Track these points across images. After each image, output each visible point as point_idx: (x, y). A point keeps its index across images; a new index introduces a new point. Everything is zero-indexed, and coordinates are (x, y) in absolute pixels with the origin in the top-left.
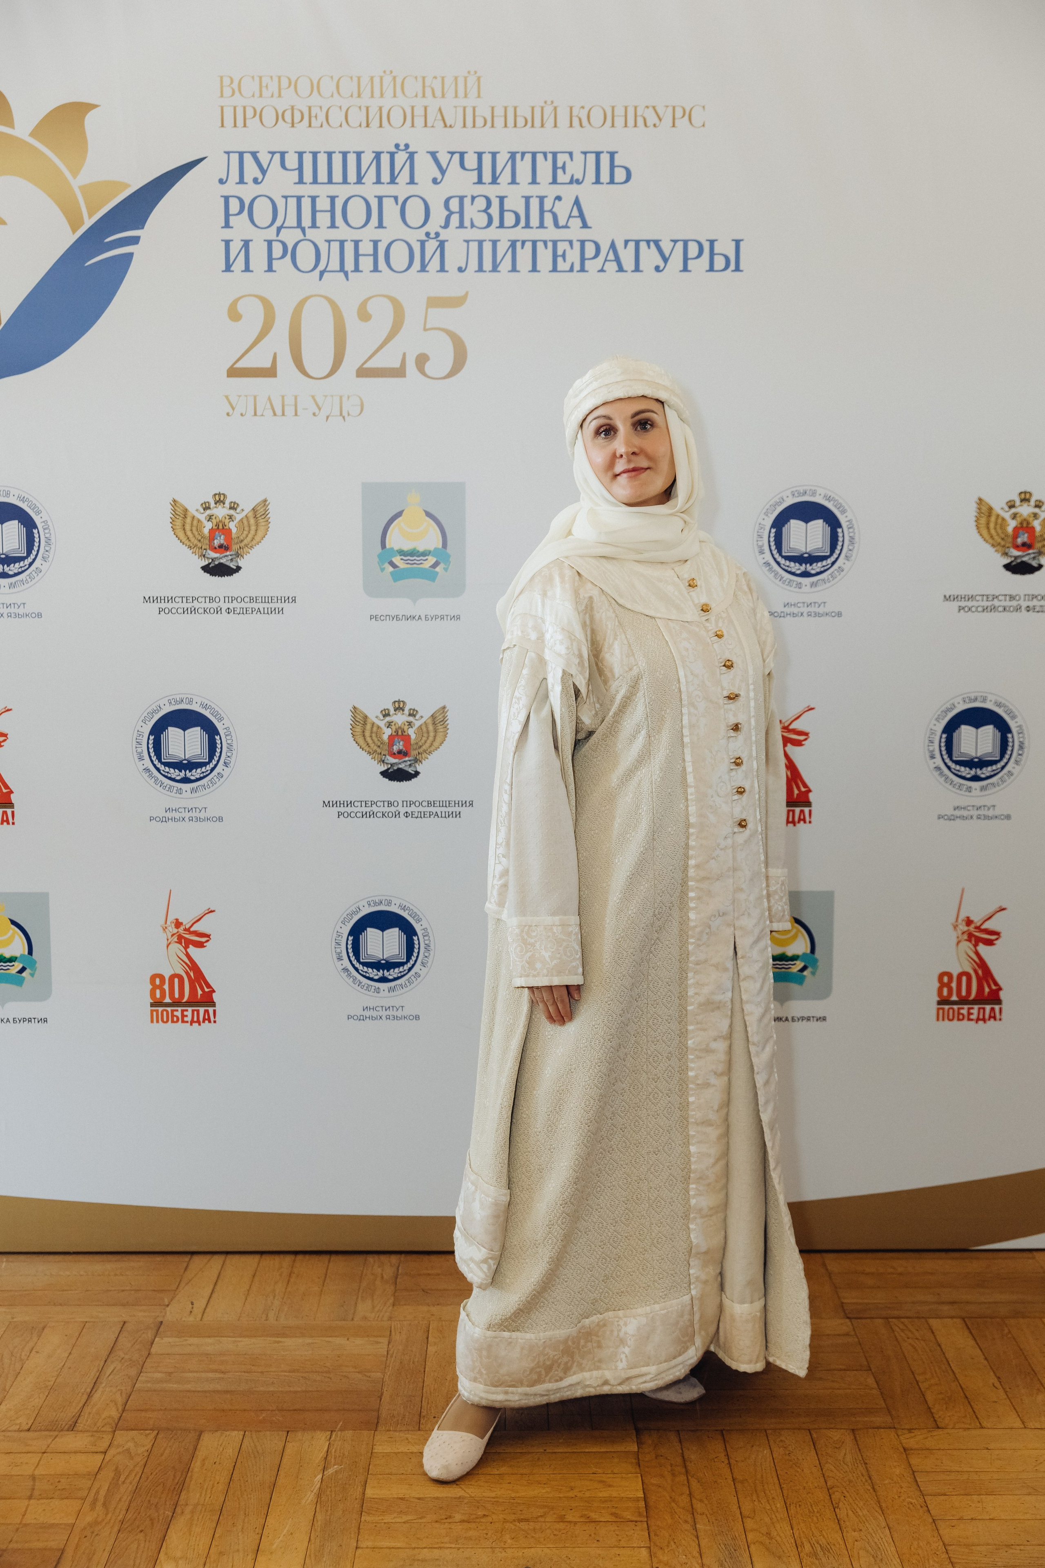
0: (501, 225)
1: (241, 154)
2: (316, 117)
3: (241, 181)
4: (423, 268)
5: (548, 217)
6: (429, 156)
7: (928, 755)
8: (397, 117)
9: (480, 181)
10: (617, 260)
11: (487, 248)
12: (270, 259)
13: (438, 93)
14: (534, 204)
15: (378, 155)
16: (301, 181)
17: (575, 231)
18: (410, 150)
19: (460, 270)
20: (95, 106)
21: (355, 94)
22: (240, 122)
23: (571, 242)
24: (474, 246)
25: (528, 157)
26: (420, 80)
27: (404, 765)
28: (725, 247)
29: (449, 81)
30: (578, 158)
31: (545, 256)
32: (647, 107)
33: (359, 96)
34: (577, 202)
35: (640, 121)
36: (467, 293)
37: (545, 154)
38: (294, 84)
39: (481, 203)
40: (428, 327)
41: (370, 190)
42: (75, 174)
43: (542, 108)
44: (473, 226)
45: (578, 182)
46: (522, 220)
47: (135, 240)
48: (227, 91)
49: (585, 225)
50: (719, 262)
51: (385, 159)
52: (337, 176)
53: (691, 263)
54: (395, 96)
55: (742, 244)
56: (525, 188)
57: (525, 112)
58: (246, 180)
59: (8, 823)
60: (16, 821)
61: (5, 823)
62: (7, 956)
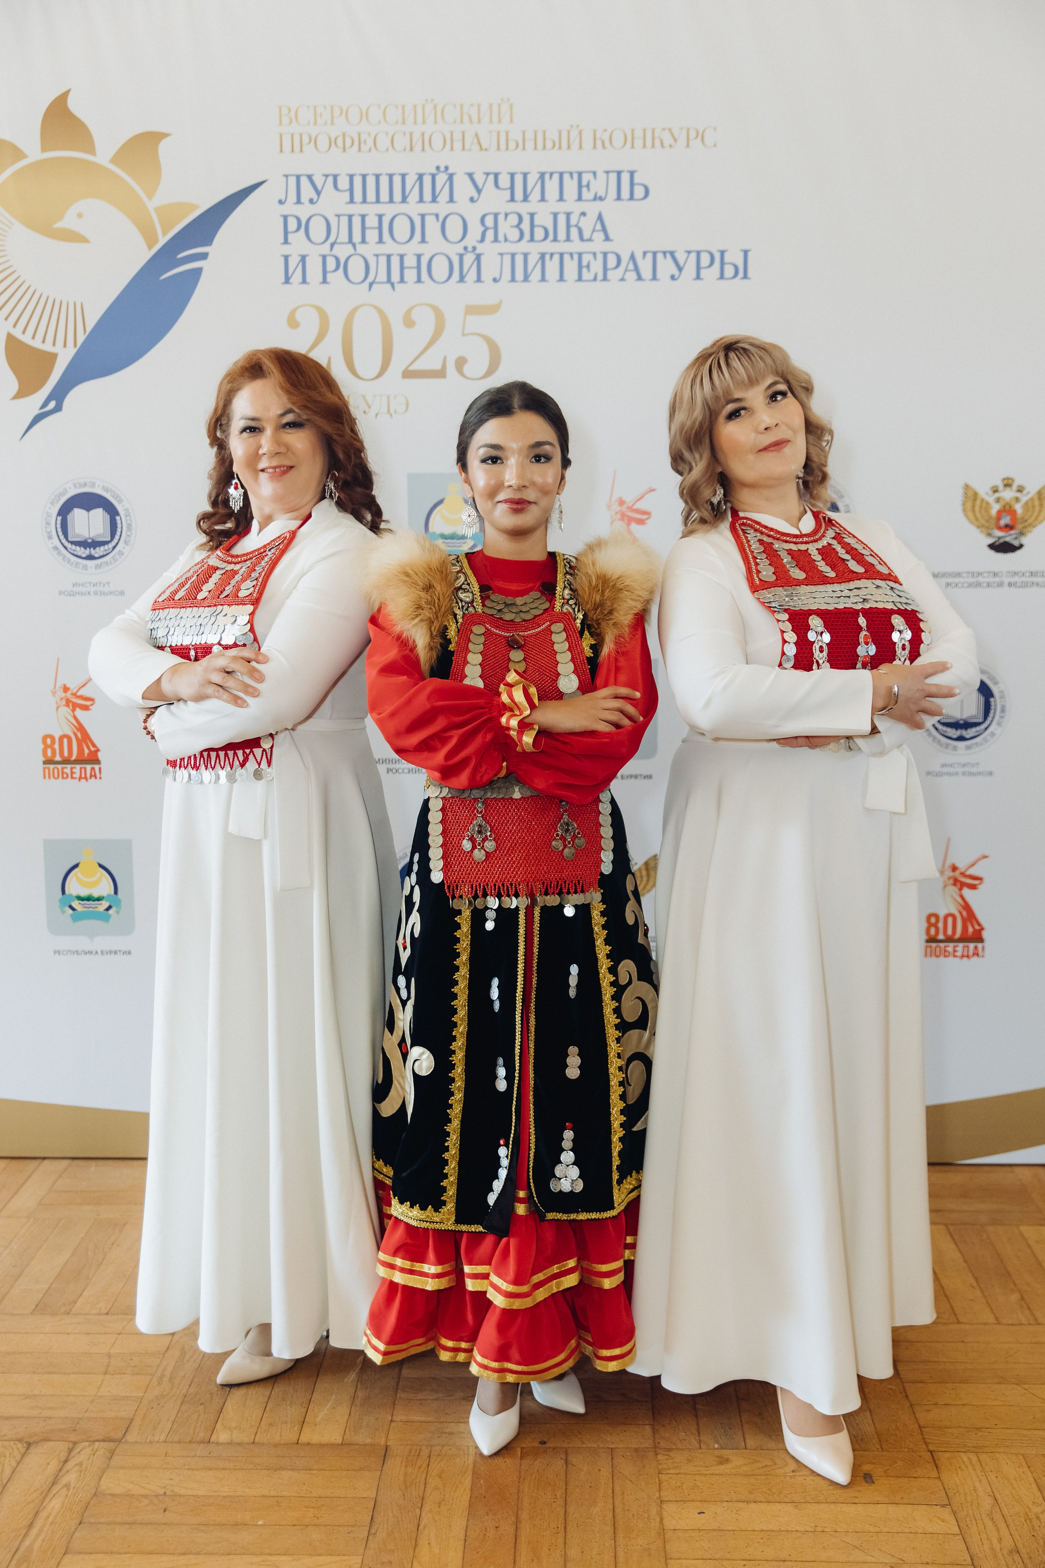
0: (532, 240)
1: (298, 178)
2: (365, 142)
3: (299, 201)
4: (462, 279)
5: (574, 232)
6: (467, 178)
8: (437, 142)
9: (512, 199)
10: (636, 269)
11: (519, 260)
12: (325, 272)
13: (475, 118)
14: (562, 219)
15: (421, 177)
16: (352, 201)
17: (599, 244)
18: (450, 171)
19: (495, 280)
20: (168, 135)
21: (400, 121)
22: (297, 148)
23: (594, 254)
24: (507, 259)
25: (556, 177)
26: (458, 108)
28: (734, 257)
29: (484, 109)
30: (601, 176)
31: (571, 267)
32: (664, 129)
33: (404, 123)
34: (600, 218)
35: (657, 143)
36: (501, 302)
37: (571, 174)
38: (345, 113)
39: (513, 220)
40: (466, 332)
41: (413, 208)
42: (150, 197)
43: (569, 132)
44: (506, 240)
45: (601, 199)
46: (551, 234)
47: (204, 256)
48: (286, 120)
49: (607, 238)
50: (729, 271)
51: (427, 180)
52: (385, 196)
53: (703, 273)
54: (436, 122)
55: (750, 254)
56: (553, 205)
57: (552, 135)
58: (302, 200)
59: (96, 778)
60: (102, 775)
61: (93, 778)
62: (96, 895)
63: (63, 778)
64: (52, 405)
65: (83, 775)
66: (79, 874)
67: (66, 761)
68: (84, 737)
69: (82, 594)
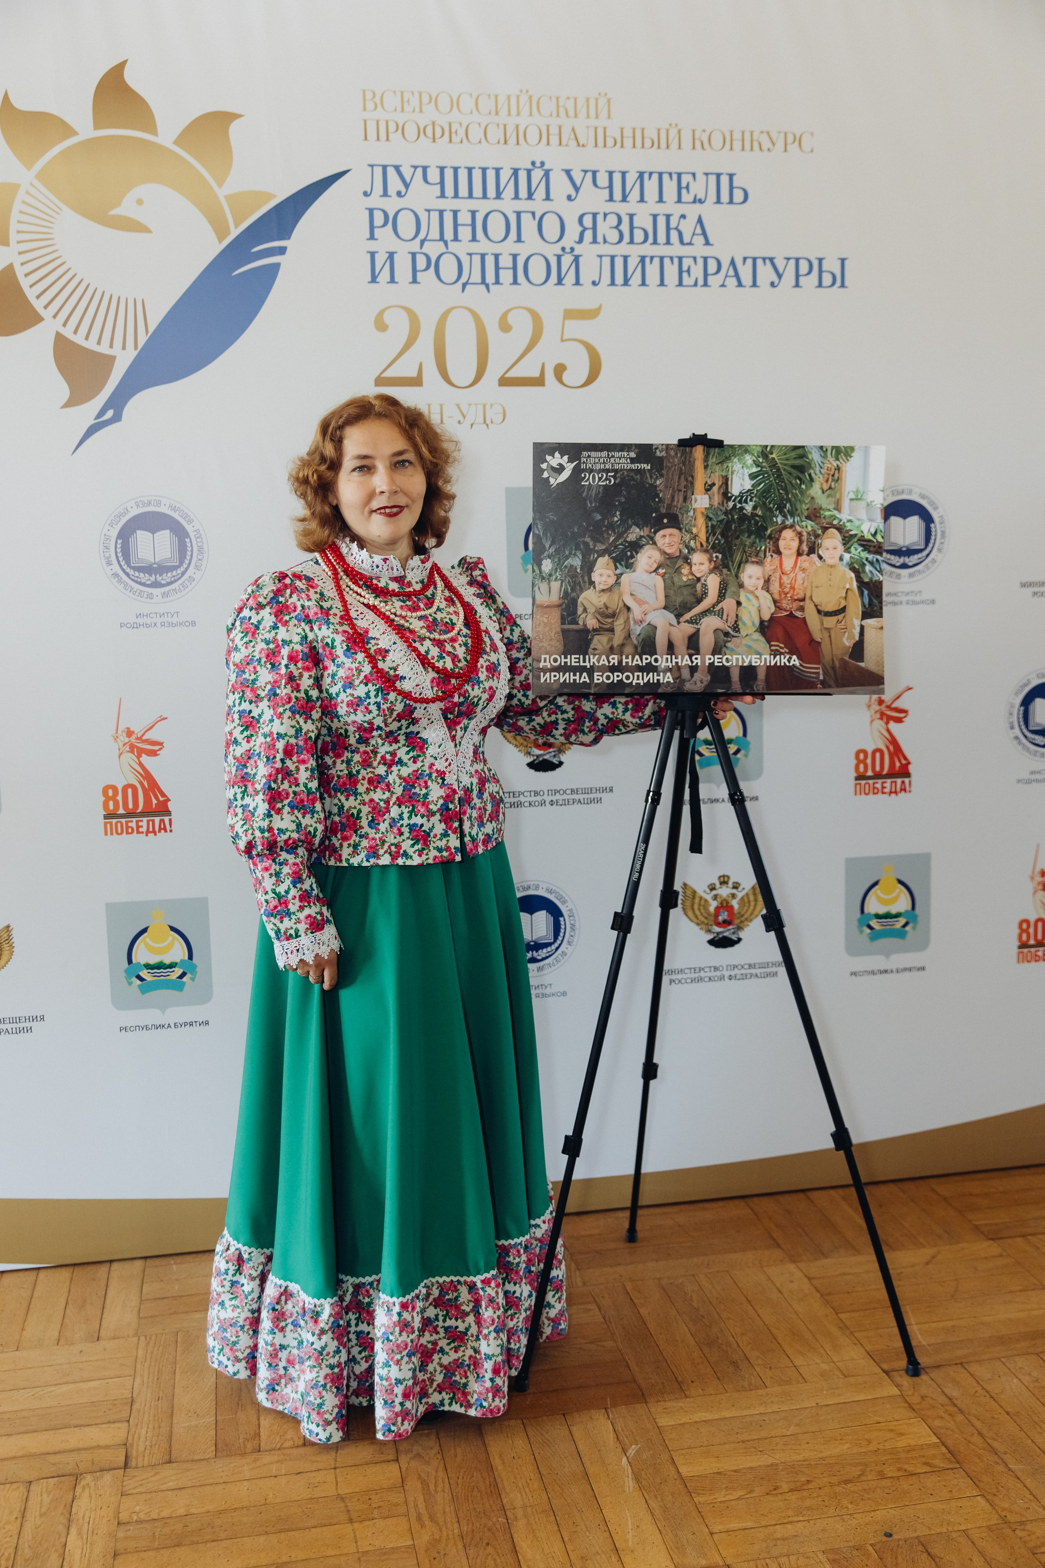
0: (632, 242)
1: (385, 168)
2: (456, 132)
3: (385, 194)
4: (560, 282)
5: (674, 235)
6: (564, 173)
7: (1008, 726)
8: (533, 136)
9: (611, 199)
10: (737, 275)
11: (619, 262)
12: (415, 271)
13: (571, 113)
14: (661, 221)
15: (516, 172)
16: (443, 195)
17: (699, 249)
18: (546, 167)
19: (594, 283)
20: (240, 116)
21: (493, 112)
22: (383, 136)
23: (695, 259)
24: (607, 261)
25: (655, 177)
26: (554, 100)
27: (548, 755)
28: (832, 265)
29: (581, 102)
30: (701, 178)
32: (762, 132)
33: (497, 113)
34: (700, 221)
35: (756, 145)
36: (600, 306)
37: (670, 174)
38: (434, 100)
39: (613, 220)
40: (565, 338)
41: (508, 205)
42: (220, 185)
43: (668, 130)
44: (605, 241)
45: (701, 202)
46: (649, 237)
47: (282, 251)
48: (370, 105)
49: (707, 243)
50: (827, 279)
51: (523, 176)
52: (478, 191)
53: (802, 280)
54: (531, 115)
55: (847, 262)
56: (652, 205)
57: (651, 133)
58: (389, 193)
59: (166, 831)
60: (173, 828)
61: (163, 831)
62: (167, 962)
63: (127, 833)
64: (110, 414)
65: (151, 829)
66: (148, 940)
67: (130, 814)
68: (151, 785)
69: (147, 626)
